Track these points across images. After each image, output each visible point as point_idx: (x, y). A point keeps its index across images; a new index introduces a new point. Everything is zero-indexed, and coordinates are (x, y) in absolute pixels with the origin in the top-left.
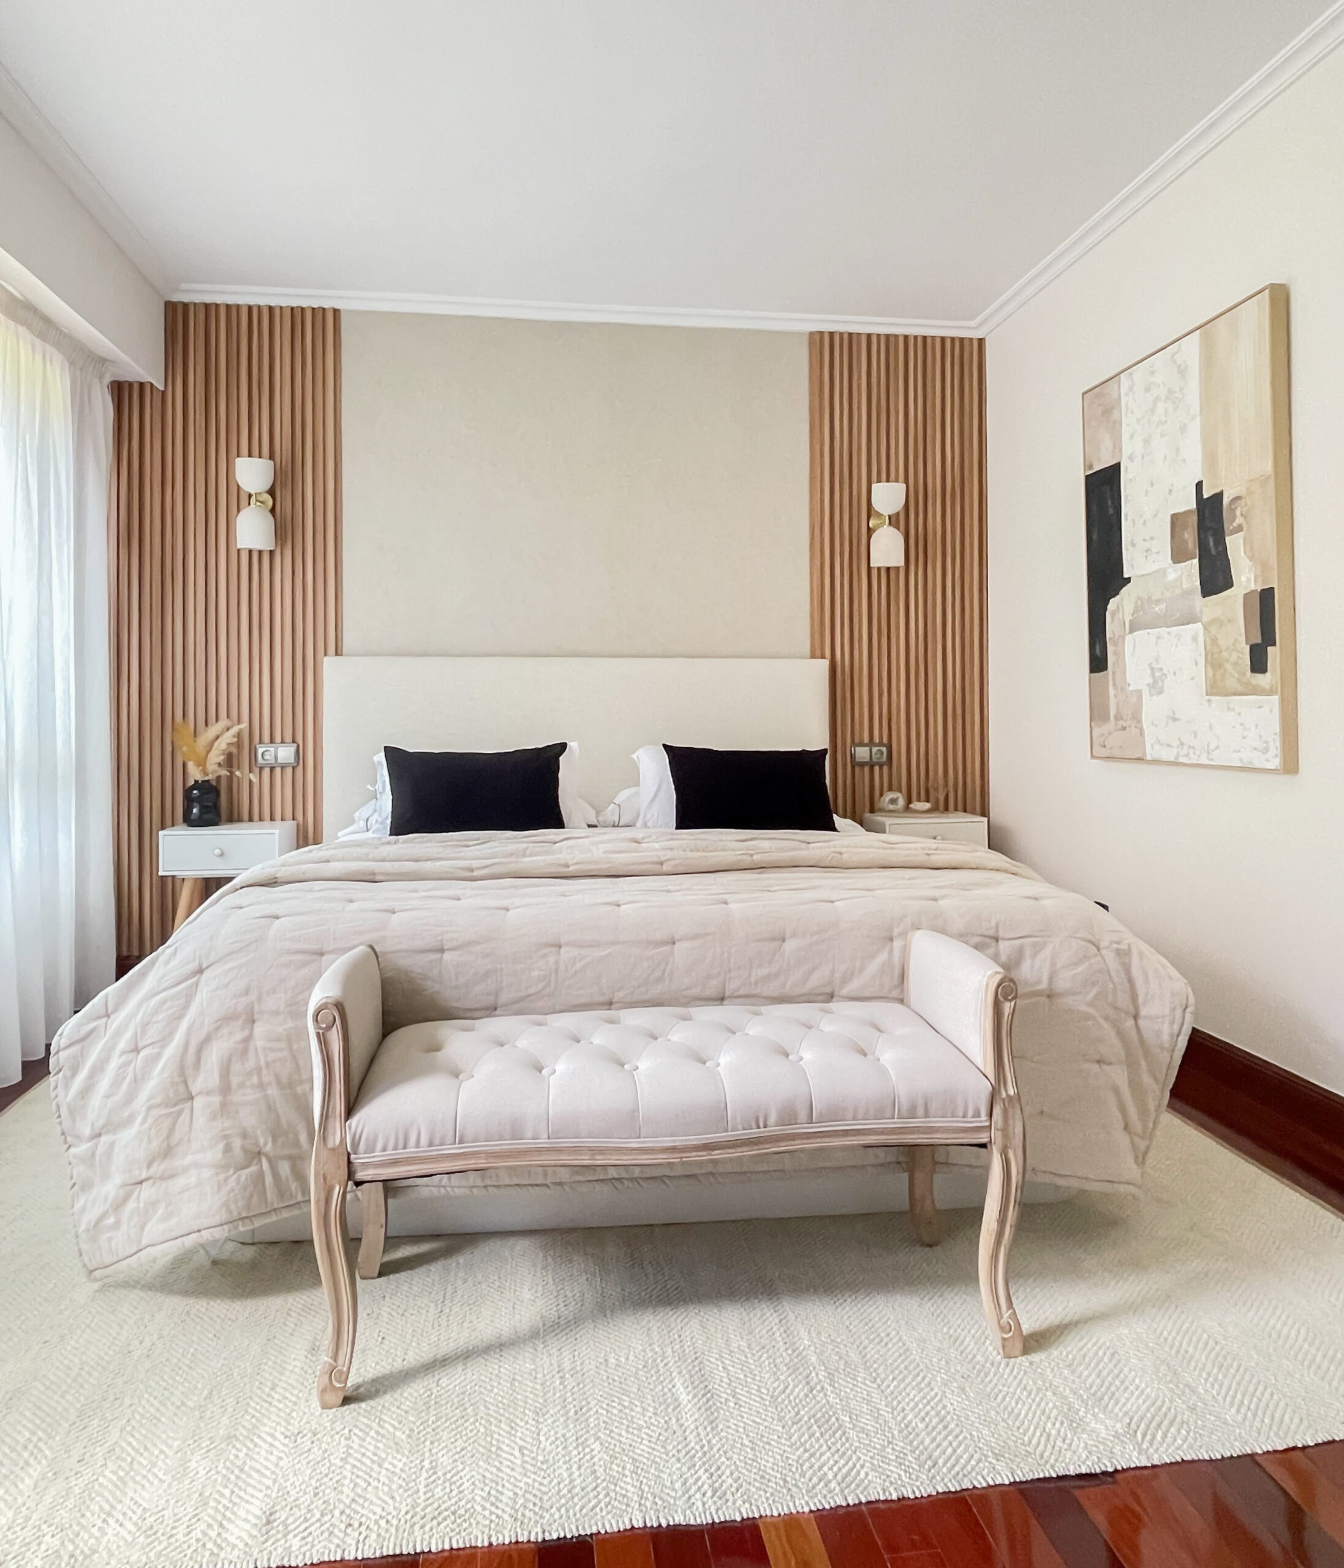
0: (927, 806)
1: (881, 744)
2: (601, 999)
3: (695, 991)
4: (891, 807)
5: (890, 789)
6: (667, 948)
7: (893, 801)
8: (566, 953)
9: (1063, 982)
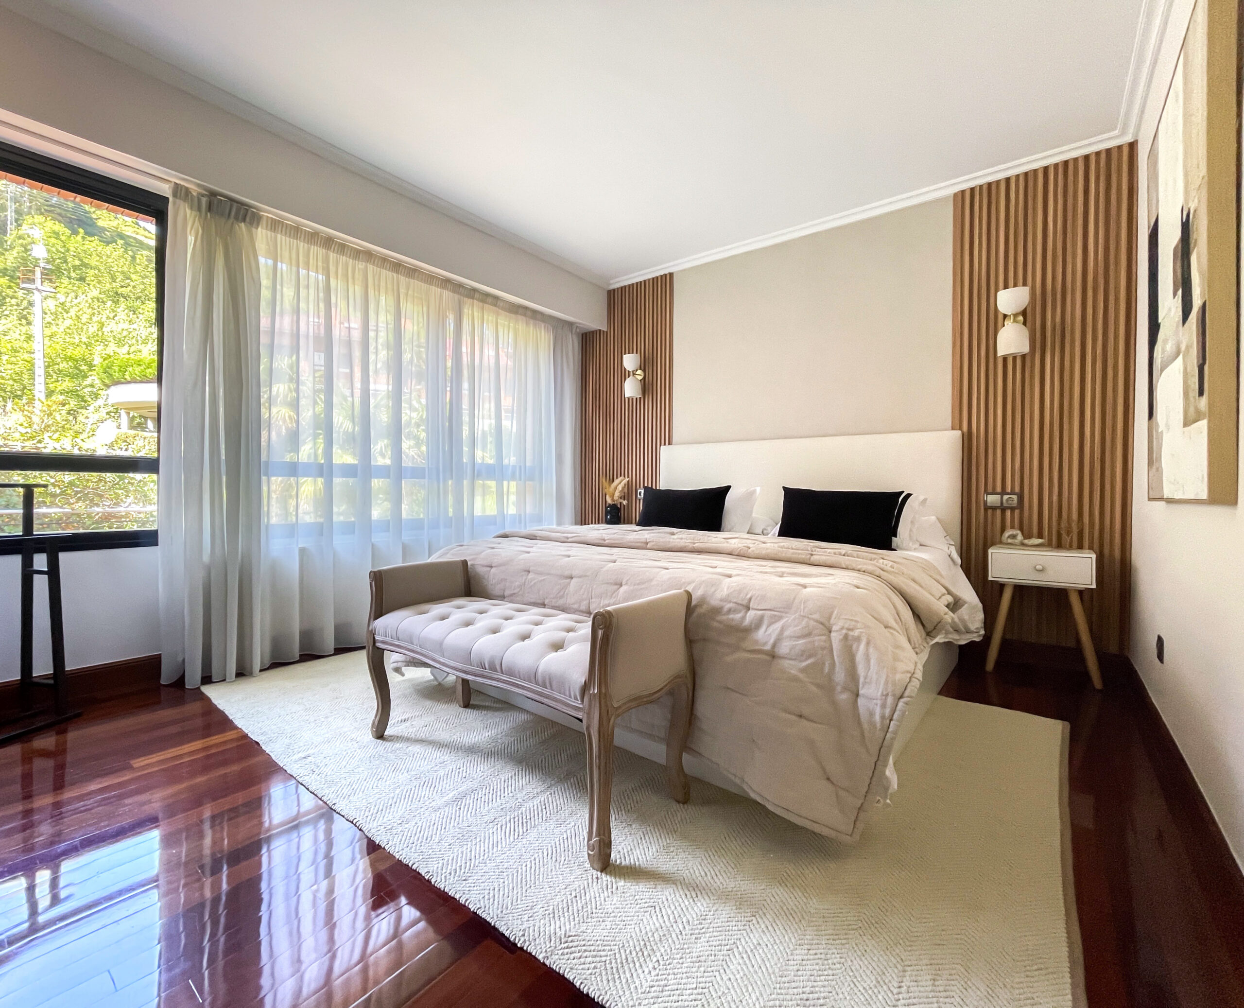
0: (1040, 541)
1: (1012, 493)
2: (539, 601)
3: (576, 606)
4: (1010, 541)
5: (1012, 527)
6: (568, 580)
7: (1014, 537)
8: (531, 576)
9: (784, 649)
